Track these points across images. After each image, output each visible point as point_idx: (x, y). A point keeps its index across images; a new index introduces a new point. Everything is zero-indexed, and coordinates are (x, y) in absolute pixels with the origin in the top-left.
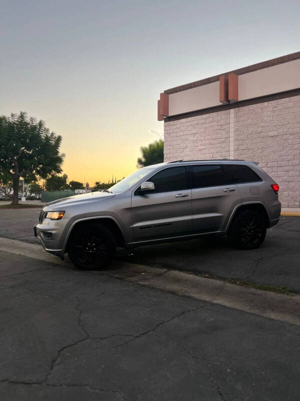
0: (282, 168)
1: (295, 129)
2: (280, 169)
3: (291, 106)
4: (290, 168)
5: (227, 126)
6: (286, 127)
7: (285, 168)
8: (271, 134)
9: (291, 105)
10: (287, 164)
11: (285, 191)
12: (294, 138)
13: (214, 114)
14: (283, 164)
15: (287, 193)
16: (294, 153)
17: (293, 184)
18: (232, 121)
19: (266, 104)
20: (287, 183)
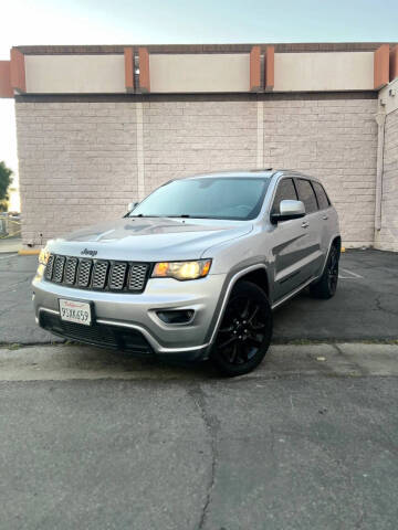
5: (131, 127)
6: (213, 140)
9: (218, 111)
13: (111, 105)
18: (140, 120)
19: (187, 104)
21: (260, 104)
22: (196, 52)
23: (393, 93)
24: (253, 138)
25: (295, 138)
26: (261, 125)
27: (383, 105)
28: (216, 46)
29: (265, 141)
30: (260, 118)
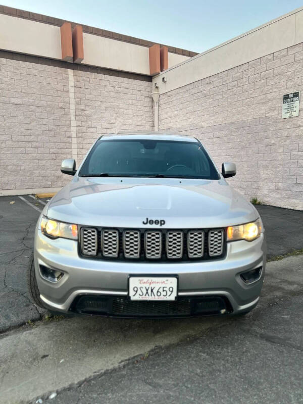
0: (30, 143)
1: (42, 102)
2: (29, 145)
3: (35, 74)
4: (41, 144)
6: (31, 96)
7: (34, 144)
8: (14, 100)
9: (35, 72)
10: (35, 140)
11: (36, 170)
12: (41, 112)
14: (31, 139)
15: (38, 172)
16: (42, 128)
17: (44, 162)
20: (37, 161)
21: (71, 72)
22: (10, 14)
23: (165, 80)
24: (66, 100)
25: (99, 103)
26: (72, 89)
27: (157, 87)
28: (29, 13)
29: (77, 103)
30: (71, 83)
